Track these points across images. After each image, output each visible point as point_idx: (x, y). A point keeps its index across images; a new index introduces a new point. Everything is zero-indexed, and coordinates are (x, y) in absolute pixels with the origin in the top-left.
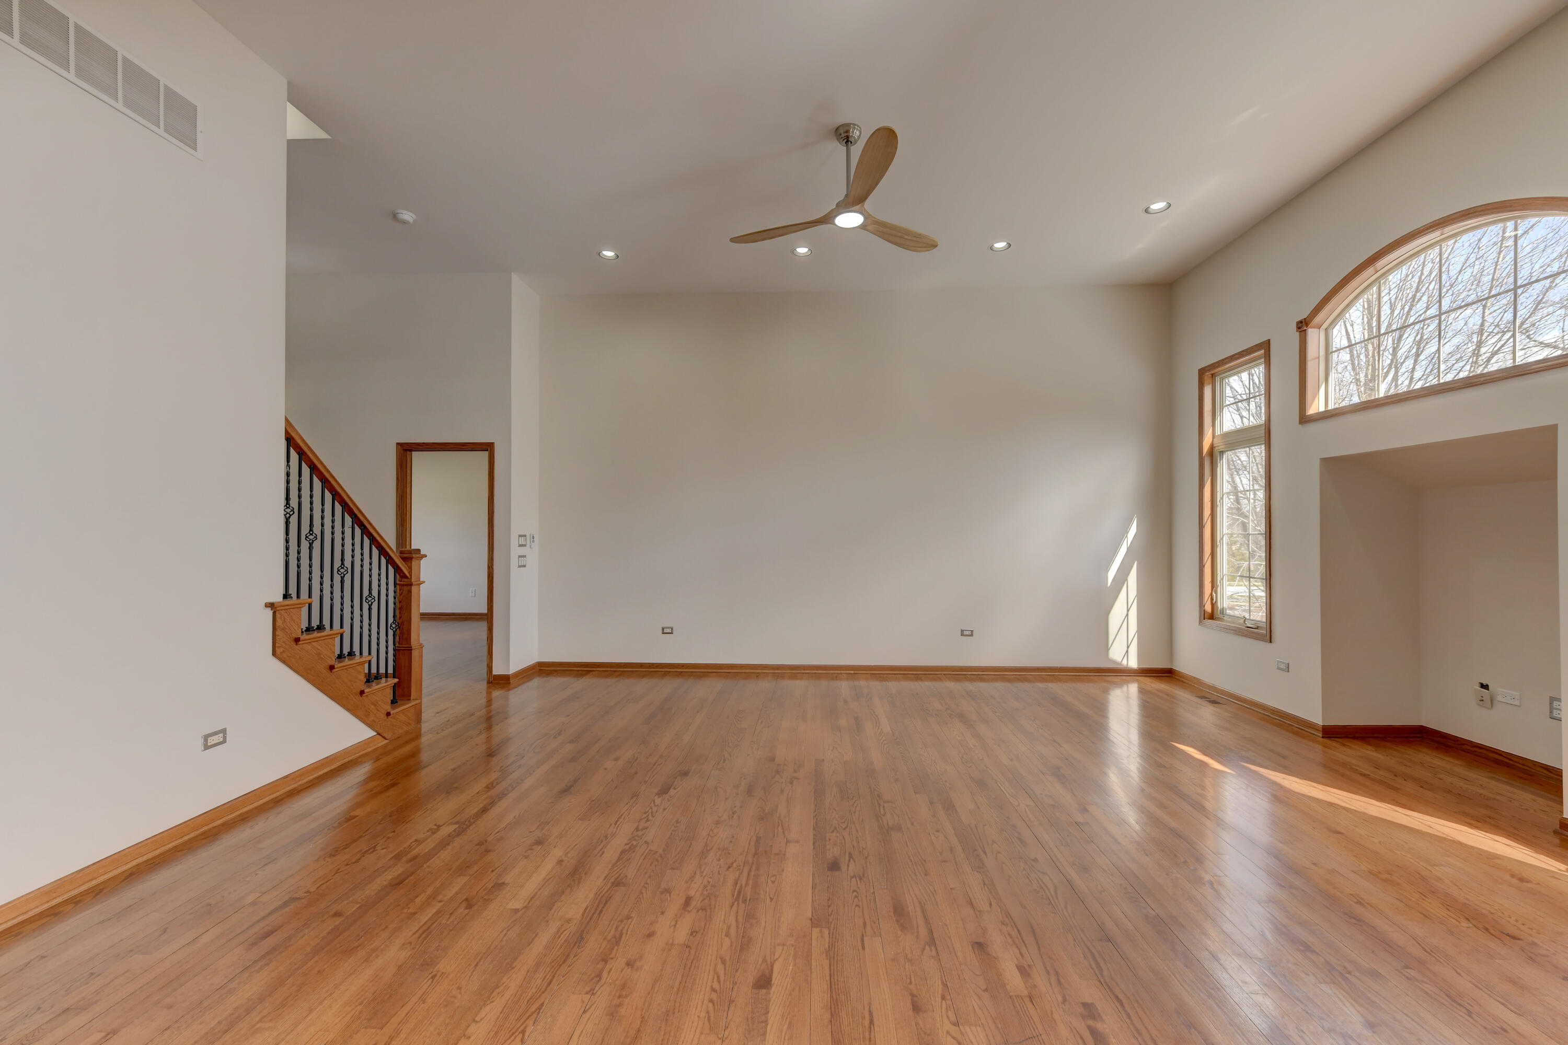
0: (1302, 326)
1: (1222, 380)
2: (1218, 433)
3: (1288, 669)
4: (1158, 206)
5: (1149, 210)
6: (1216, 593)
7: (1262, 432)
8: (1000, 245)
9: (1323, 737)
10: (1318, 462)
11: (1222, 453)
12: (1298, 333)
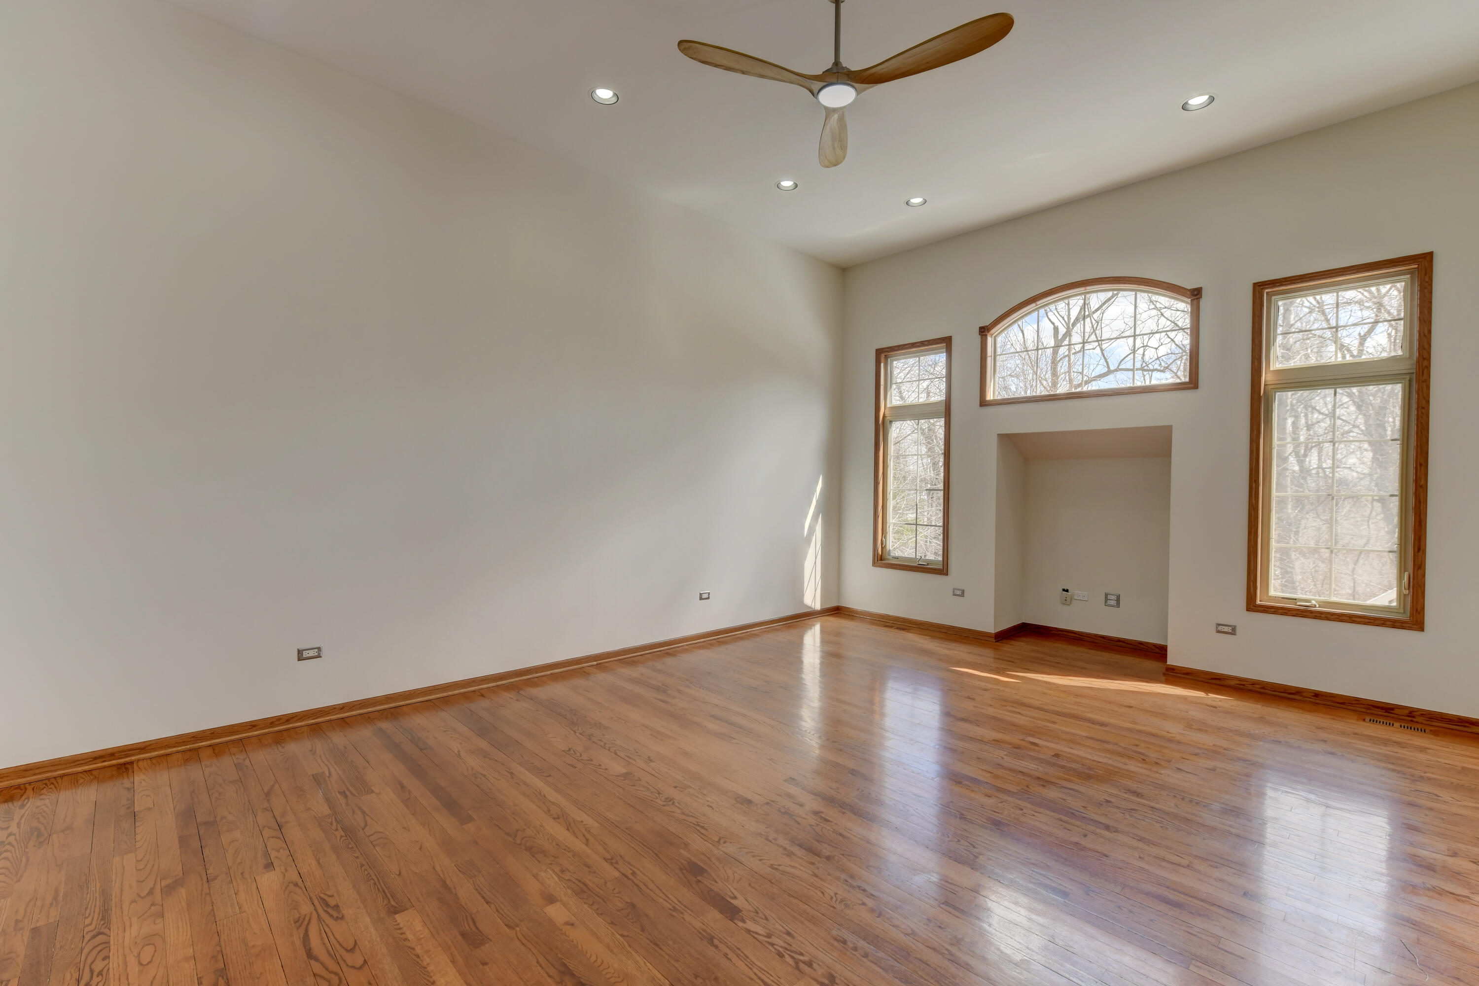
0: (984, 331)
1: (892, 361)
2: (888, 405)
3: (963, 594)
4: (916, 201)
5: (909, 202)
6: (885, 538)
7: (943, 409)
8: (787, 184)
9: (996, 642)
10: (996, 435)
11: (891, 422)
12: (980, 336)
